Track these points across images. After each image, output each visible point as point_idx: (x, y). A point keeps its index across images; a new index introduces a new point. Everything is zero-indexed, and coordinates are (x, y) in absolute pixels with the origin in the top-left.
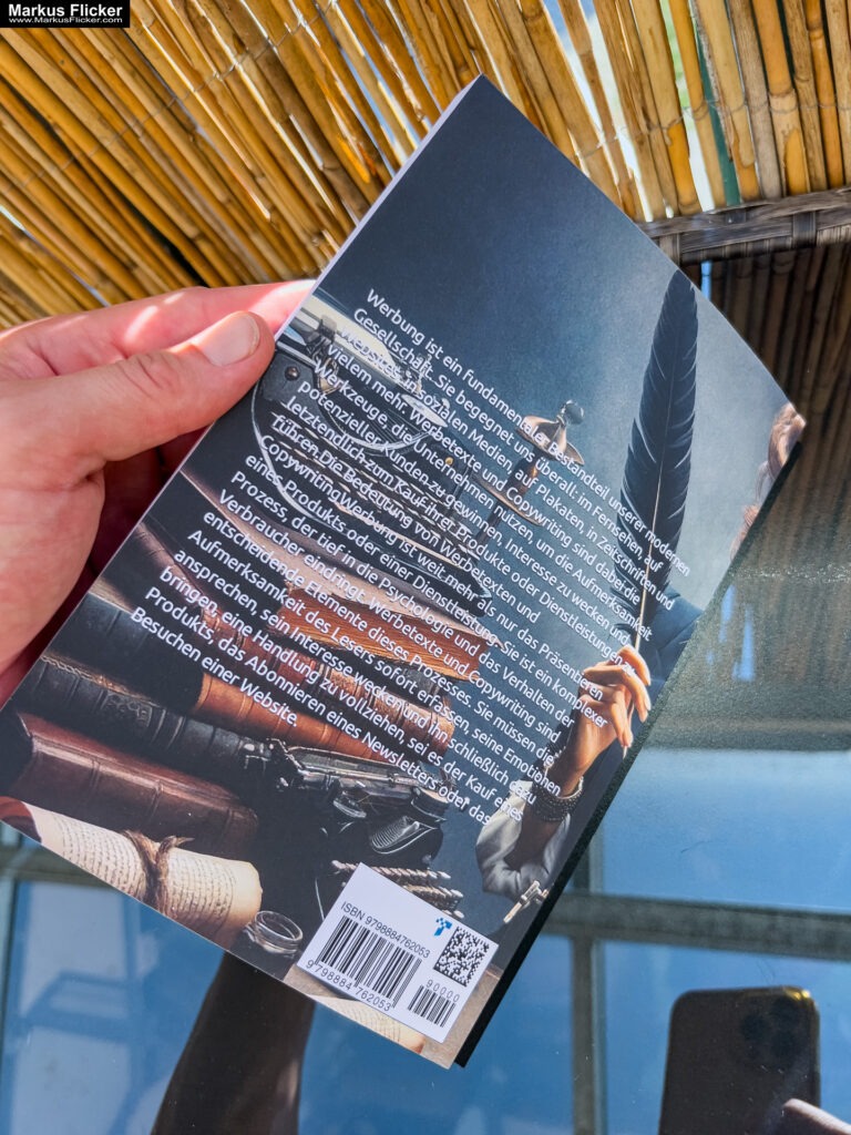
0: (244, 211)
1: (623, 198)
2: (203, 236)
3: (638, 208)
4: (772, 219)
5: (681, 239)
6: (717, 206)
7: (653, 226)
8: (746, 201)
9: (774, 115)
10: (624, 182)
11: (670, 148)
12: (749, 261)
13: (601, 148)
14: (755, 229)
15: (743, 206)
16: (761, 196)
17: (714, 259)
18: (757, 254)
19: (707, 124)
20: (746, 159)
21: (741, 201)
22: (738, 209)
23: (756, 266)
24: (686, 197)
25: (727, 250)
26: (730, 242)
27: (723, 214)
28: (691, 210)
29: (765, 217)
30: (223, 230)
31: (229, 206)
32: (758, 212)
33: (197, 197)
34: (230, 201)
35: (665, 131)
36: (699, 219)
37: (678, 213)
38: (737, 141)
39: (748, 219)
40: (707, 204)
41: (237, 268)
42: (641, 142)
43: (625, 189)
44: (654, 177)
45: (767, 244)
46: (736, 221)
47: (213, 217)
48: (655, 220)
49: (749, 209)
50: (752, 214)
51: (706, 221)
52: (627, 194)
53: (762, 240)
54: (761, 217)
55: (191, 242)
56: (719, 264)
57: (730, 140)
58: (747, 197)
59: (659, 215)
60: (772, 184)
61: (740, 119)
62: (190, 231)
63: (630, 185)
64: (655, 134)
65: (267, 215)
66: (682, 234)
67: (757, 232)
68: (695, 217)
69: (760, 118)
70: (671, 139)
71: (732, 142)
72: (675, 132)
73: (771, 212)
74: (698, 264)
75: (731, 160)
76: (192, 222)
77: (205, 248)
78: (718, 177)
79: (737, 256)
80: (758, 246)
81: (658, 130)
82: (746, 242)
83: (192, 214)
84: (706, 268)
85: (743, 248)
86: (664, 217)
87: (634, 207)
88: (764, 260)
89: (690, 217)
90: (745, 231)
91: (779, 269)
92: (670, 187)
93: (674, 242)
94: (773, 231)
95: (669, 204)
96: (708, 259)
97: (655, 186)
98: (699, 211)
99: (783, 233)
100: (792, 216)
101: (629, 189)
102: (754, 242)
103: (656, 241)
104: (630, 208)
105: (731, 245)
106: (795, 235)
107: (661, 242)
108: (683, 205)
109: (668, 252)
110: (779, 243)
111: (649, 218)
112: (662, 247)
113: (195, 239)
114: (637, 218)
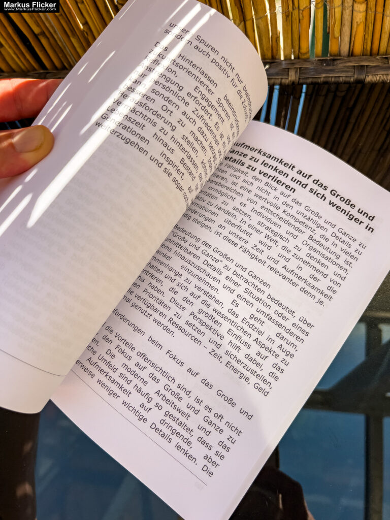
2: (43, 33)
4: (345, 66)
5: (300, 71)
7: (284, 63)
9: (354, 12)
10: (275, 36)
11: (301, 21)
13: (266, 16)
14: (337, 70)
15: (330, 58)
16: (339, 55)
18: (335, 83)
19: (321, 11)
20: (337, 34)
21: (329, 55)
23: (328, 91)
24: (303, 50)
25: (322, 79)
26: (324, 75)
27: (321, 61)
28: (305, 56)
29: (341, 65)
32: (338, 62)
35: (301, 12)
36: (309, 62)
37: (297, 58)
38: (334, 23)
39: (333, 65)
41: (60, 55)
42: (287, 16)
43: (274, 41)
44: (289, 36)
45: (341, 79)
46: (327, 65)
47: (50, 22)
48: (285, 59)
49: (334, 60)
50: (336, 63)
51: (313, 63)
52: (274, 44)
53: (339, 77)
55: (36, 36)
58: (333, 54)
59: (288, 57)
60: (345, 49)
61: (338, 11)
62: (36, 29)
63: (278, 38)
64: (295, 12)
65: (82, 27)
66: (300, 68)
67: (338, 72)
68: (308, 60)
69: (347, 13)
70: (303, 16)
72: (306, 13)
73: (345, 63)
75: (329, 33)
77: (44, 41)
78: (321, 41)
79: (325, 83)
80: (337, 80)
81: (297, 11)
82: (332, 77)
85: (330, 79)
86: (290, 58)
87: (277, 50)
89: (304, 60)
90: (332, 71)
92: (296, 43)
93: (296, 72)
94: (343, 74)
95: (294, 52)
97: (290, 41)
99: (349, 74)
100: (355, 66)
101: (276, 41)
102: (335, 77)
103: (287, 70)
104: (274, 51)
105: (324, 77)
106: (356, 76)
107: (290, 71)
108: (301, 54)
109: (293, 76)
110: (348, 79)
111: (282, 58)
112: (290, 74)
113: (38, 34)
114: (277, 57)
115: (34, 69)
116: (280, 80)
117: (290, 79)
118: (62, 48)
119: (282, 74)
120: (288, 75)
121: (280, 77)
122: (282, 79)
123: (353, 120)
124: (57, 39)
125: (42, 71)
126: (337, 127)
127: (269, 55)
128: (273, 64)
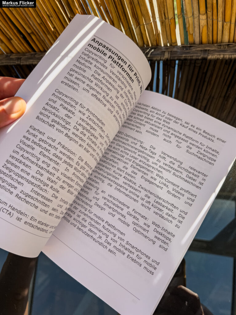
0: (45, 27)
1: (156, 38)
2: (33, 33)
3: (160, 42)
4: (196, 50)
5: (171, 53)
6: (182, 44)
7: (163, 48)
8: (190, 44)
9: (200, 20)
11: (170, 25)
12: (189, 62)
13: (151, 23)
14: (191, 53)
15: (189, 46)
16: (194, 43)
17: (179, 60)
18: (191, 60)
19: (181, 20)
20: (191, 32)
21: (189, 44)
22: (187, 46)
23: (190, 63)
24: (173, 41)
26: (184, 55)
27: (183, 47)
28: (175, 45)
29: (194, 50)
30: (39, 32)
31: (41, 25)
32: (193, 48)
33: (31, 20)
34: (41, 23)
35: (169, 20)
36: (176, 48)
37: (171, 45)
38: (189, 26)
39: (190, 49)
40: (179, 44)
41: (43, 44)
42: (162, 23)
43: (157, 36)
44: (165, 33)
45: (194, 58)
46: (186, 49)
47: (36, 27)
48: (164, 46)
49: (190, 47)
50: (191, 48)
51: (178, 48)
52: (157, 38)
53: (193, 56)
54: (193, 49)
55: (29, 34)
56: (181, 61)
57: (187, 26)
58: (190, 43)
59: (166, 45)
60: (197, 40)
61: (190, 20)
62: (29, 31)
63: (158, 35)
64: (167, 21)
65: (53, 29)
66: (171, 51)
67: (192, 53)
68: (176, 47)
69: (196, 20)
70: (171, 23)
71: (188, 26)
72: (172, 21)
73: (196, 48)
74: (175, 61)
75: (187, 32)
76: (30, 29)
77: (33, 37)
78: (183, 36)
79: (185, 60)
80: (191, 58)
81: (168, 20)
82: (188, 56)
83: (29, 25)
84: (177, 62)
87: (159, 41)
88: (193, 62)
89: (174, 47)
90: (189, 53)
91: (196, 65)
92: (169, 37)
93: (169, 53)
94: (196, 54)
95: (169, 42)
96: (177, 59)
97: (165, 36)
98: (177, 45)
99: (199, 55)
100: (201, 50)
101: (158, 36)
102: (191, 56)
103: (164, 52)
104: (158, 41)
105: (184, 56)
106: (202, 56)
107: (165, 53)
108: (172, 43)
109: (167, 56)
110: (197, 57)
111: (163, 45)
112: (165, 54)
113: (30, 34)
114: (159, 45)
115: (29, 52)
116: (159, 58)
117: (165, 57)
118: (43, 40)
119: (161, 55)
120: (164, 55)
121: (160, 56)
122: (161, 57)
123: (207, 80)
124: (40, 36)
125: (33, 53)
126: (198, 83)
127: (155, 43)
128: (156, 49)
